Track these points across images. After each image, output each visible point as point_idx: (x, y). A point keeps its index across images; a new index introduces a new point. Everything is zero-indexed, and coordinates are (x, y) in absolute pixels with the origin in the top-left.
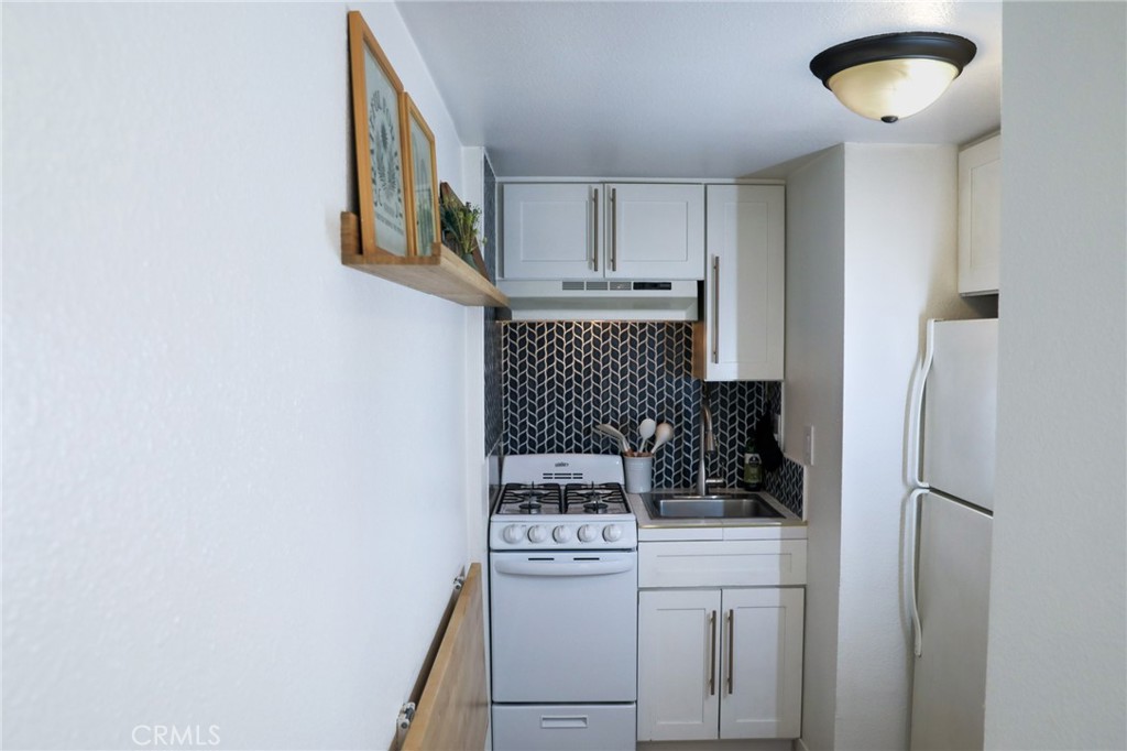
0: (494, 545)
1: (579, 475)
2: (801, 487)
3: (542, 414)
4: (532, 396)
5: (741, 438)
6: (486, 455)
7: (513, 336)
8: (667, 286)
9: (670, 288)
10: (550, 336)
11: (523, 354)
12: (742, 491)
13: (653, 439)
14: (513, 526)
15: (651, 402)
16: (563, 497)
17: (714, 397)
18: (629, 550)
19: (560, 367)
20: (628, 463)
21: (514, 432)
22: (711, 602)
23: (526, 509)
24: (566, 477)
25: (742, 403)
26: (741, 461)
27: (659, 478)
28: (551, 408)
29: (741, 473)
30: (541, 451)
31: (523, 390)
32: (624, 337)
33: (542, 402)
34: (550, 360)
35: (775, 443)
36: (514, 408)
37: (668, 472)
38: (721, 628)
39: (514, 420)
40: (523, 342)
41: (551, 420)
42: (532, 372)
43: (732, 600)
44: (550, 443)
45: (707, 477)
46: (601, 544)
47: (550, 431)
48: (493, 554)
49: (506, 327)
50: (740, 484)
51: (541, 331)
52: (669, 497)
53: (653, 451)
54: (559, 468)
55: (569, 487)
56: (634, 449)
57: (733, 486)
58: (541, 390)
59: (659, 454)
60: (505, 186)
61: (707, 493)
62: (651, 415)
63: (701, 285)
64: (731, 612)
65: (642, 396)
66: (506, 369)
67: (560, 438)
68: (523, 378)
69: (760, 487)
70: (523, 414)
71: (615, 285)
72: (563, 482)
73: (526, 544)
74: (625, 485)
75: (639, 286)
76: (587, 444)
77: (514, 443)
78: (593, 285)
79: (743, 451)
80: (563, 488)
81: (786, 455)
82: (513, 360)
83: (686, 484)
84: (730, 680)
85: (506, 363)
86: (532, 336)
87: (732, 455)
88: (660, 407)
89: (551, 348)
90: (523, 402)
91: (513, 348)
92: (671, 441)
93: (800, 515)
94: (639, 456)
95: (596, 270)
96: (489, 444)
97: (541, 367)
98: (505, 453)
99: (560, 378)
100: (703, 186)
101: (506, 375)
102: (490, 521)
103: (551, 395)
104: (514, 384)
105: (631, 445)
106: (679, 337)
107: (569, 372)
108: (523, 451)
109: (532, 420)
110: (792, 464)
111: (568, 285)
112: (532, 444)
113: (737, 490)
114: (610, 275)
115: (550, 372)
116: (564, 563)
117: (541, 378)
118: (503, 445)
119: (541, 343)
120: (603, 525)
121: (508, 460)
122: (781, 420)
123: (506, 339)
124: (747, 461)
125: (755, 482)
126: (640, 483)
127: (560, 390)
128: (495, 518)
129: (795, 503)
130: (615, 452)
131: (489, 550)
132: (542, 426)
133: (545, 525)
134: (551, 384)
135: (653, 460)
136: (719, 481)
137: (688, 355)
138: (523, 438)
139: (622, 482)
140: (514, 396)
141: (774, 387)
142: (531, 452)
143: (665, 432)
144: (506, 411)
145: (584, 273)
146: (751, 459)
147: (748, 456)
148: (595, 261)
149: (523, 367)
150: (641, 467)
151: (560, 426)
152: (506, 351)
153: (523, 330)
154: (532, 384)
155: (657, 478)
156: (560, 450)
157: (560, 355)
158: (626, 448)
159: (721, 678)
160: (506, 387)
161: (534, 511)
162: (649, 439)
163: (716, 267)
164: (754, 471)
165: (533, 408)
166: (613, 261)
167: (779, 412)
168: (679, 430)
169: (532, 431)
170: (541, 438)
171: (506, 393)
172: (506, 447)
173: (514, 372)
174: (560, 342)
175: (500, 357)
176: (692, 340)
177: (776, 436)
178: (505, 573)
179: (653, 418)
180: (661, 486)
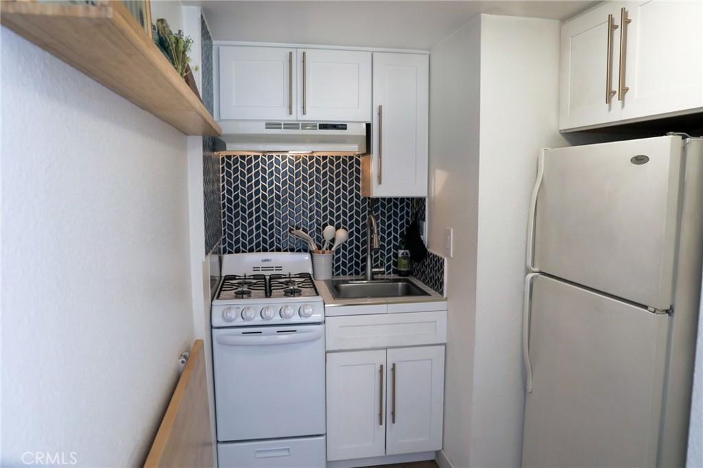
0: (215, 324)
1: (279, 268)
2: (443, 272)
3: (251, 224)
4: (244, 210)
5: (395, 239)
6: (207, 253)
7: (229, 166)
8: (344, 127)
9: (346, 129)
10: (257, 165)
11: (236, 179)
12: (396, 277)
13: (333, 240)
14: (230, 309)
15: (332, 214)
16: (267, 284)
17: (377, 210)
18: (318, 323)
19: (264, 188)
20: (315, 258)
21: (230, 237)
22: (379, 358)
23: (240, 295)
24: (270, 269)
25: (396, 214)
26: (396, 255)
27: (338, 268)
28: (258, 219)
29: (395, 264)
30: (251, 250)
31: (236, 206)
32: (311, 166)
33: (251, 215)
34: (257, 183)
35: (421, 242)
36: (230, 219)
37: (344, 264)
38: (387, 378)
39: (230, 228)
40: (236, 170)
41: (258, 228)
42: (243, 192)
43: (394, 356)
44: (258, 245)
45: (372, 268)
46: (296, 319)
47: (258, 236)
48: (214, 330)
49: (223, 159)
50: (395, 272)
51: (250, 161)
52: (346, 282)
53: (333, 249)
54: (265, 263)
55: (272, 278)
56: (320, 248)
57: (390, 273)
58: (250, 206)
59: (338, 251)
60: (221, 48)
61: (373, 279)
62: (332, 223)
63: (368, 126)
64: (394, 365)
65: (325, 209)
66: (223, 190)
67: (265, 241)
68: (236, 197)
69: (408, 273)
70: (237, 224)
71: (304, 126)
72: (267, 274)
73: (239, 322)
74: (313, 274)
75: (323, 127)
76: (285, 245)
77: (230, 245)
78: (289, 126)
79: (396, 248)
80: (268, 278)
81: (430, 250)
82: (229, 183)
83: (357, 273)
84: (393, 413)
85: (223, 186)
86: (243, 166)
87: (389, 251)
88: (338, 217)
89: (257, 174)
90: (237, 215)
91: (229, 175)
92: (346, 242)
93: (442, 293)
94: (323, 253)
95: (291, 113)
96: (209, 247)
97: (250, 188)
98: (224, 253)
99: (264, 197)
100: (370, 54)
101: (224, 195)
102: (212, 305)
103: (257, 210)
104: (229, 201)
105: (317, 245)
106: (351, 166)
107: (271, 192)
108: (237, 251)
109: (244, 228)
110: (434, 256)
111: (269, 125)
112: (244, 245)
113: (393, 276)
114: (301, 118)
115: (257, 192)
116: (269, 336)
117: (250, 197)
118: (222, 247)
119: (250, 170)
120: (298, 305)
121: (226, 257)
122: (426, 225)
123: (223, 168)
124: (400, 255)
125: (406, 270)
126: (324, 270)
127: (264, 206)
128: (216, 302)
129: (438, 285)
130: (306, 251)
131: (212, 327)
132: (251, 232)
133: (256, 308)
134: (257, 201)
135: (333, 256)
136: (381, 270)
137: (358, 179)
138: (237, 241)
139: (310, 272)
140: (230, 210)
141: (420, 201)
142: (243, 252)
143: (342, 235)
144: (224, 221)
145: (281, 115)
146: (403, 254)
147: (401, 252)
148: (290, 108)
149: (236, 188)
150: (324, 262)
151: (265, 232)
152: (223, 177)
153: (236, 161)
154: (243, 201)
156: (265, 250)
157: (264, 179)
158: (314, 247)
159: (387, 412)
160: (224, 204)
161: (245, 296)
162: (330, 241)
163: (380, 114)
164: (404, 262)
165: (244, 219)
166: (304, 108)
167: (424, 220)
168: (351, 235)
169: (244, 236)
170: (251, 241)
171: (224, 208)
172: (225, 248)
173: (229, 192)
174: (264, 170)
175: (219, 181)
176: (361, 169)
177: (421, 236)
178: (222, 343)
179: (333, 225)
180: (339, 274)
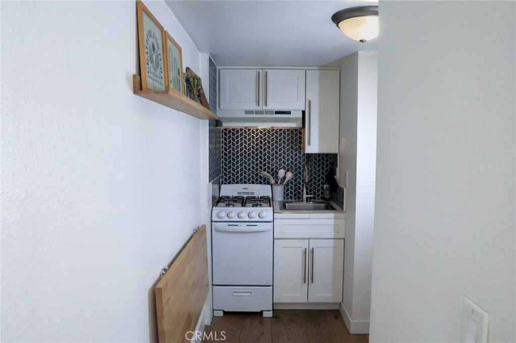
0: (213, 220)
1: (253, 193)
2: (343, 198)
3: (237, 167)
4: (234, 160)
5: (323, 178)
6: (210, 181)
7: (226, 134)
8: (289, 113)
9: (290, 114)
10: (241, 134)
11: (230, 142)
12: (323, 201)
13: (284, 178)
14: (222, 211)
15: (284, 163)
16: (242, 201)
17: (311, 161)
18: (270, 222)
19: (245, 147)
20: (273, 189)
21: (226, 175)
22: (304, 244)
23: (228, 205)
24: (248, 193)
25: (323, 163)
26: (322, 188)
27: (287, 195)
28: (241, 165)
29: (322, 193)
30: (237, 183)
31: (230, 157)
32: (273, 135)
33: (237, 162)
34: (241, 144)
35: (335, 180)
36: (226, 165)
37: (291, 193)
38: (309, 256)
39: (226, 170)
40: (230, 137)
41: (241, 170)
42: (233, 149)
43: (313, 244)
44: (241, 180)
45: (307, 193)
46: (258, 219)
47: (241, 175)
48: (213, 223)
49: (222, 130)
50: (322, 198)
51: (237, 132)
52: (291, 202)
53: (284, 183)
55: (247, 198)
56: (277, 182)
57: (319, 199)
58: (238, 157)
59: (288, 185)
60: (221, 70)
61: (307, 201)
62: (284, 168)
63: (304, 112)
64: (313, 249)
65: (280, 160)
66: (222, 148)
67: (245, 177)
68: (230, 152)
69: (329, 199)
70: (230, 167)
71: (267, 112)
72: (245, 196)
73: (226, 219)
74: (272, 197)
75: (277, 113)
76: (257, 180)
77: (226, 180)
78: (258, 112)
79: (323, 184)
80: (245, 198)
81: (339, 185)
82: (226, 144)
83: (299, 198)
84: (312, 278)
85: (222, 146)
86: (233, 134)
87: (319, 185)
88: (288, 165)
89: (241, 139)
90: (230, 162)
91: (226, 139)
92: (292, 179)
93: (343, 209)
94: (278, 185)
95: (259, 106)
96: (211, 178)
97: (237, 147)
98: (222, 184)
99: (245, 152)
100: (304, 71)
101: (222, 151)
102: (212, 210)
103: (241, 160)
104: (226, 155)
105: (275, 181)
106: (296, 135)
107: (249, 150)
108: (230, 183)
109: (234, 170)
110: (341, 188)
111: (247, 112)
112: (233, 180)
113: (321, 200)
114: (265, 108)
115: (241, 149)
116: (243, 227)
117: (237, 152)
119: (237, 137)
120: (259, 211)
121: (223, 186)
122: (338, 170)
123: (222, 136)
124: (325, 188)
125: (328, 197)
126: (279, 196)
127: (245, 157)
128: (214, 208)
129: (341, 204)
130: (268, 183)
131: (212, 221)
132: (237, 172)
133: (235, 211)
134: (241, 155)
135: (285, 187)
136: (312, 196)
137: (300, 143)
138: (230, 177)
139: (271, 196)
140: (226, 160)
141: (335, 156)
142: (233, 183)
143: (289, 175)
144: (223, 166)
145: (253, 107)
146: (326, 187)
147: (325, 186)
148: (259, 102)
149: (230, 147)
150: (279, 190)
151: (245, 173)
152: (222, 141)
153: (230, 132)
154: (234, 155)
155: (286, 195)
156: (245, 183)
157: (245, 142)
158: (273, 181)
159: (308, 276)
160: (223, 156)
161: (231, 206)
163: (310, 105)
164: (327, 192)
165: (234, 165)
166: (266, 102)
167: (337, 167)
168: (296, 175)
169: (233, 175)
170: (237, 178)
171: (222, 158)
172: (222, 181)
173: (226, 149)
174: (245, 137)
175: (220, 143)
176: (302, 136)
177: (335, 177)
178: (217, 231)
179: (285, 170)
180: (288, 198)
